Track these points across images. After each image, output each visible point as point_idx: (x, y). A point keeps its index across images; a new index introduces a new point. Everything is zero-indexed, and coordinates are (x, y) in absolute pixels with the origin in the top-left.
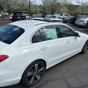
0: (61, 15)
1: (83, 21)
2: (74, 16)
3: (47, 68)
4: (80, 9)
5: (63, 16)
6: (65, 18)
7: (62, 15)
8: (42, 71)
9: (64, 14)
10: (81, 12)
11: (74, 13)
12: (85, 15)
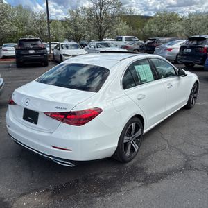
0: (117, 40)
1: (170, 50)
2: (149, 41)
3: (145, 131)
4: (155, 23)
5: (124, 42)
6: (129, 46)
7: (121, 40)
8: (139, 137)
9: (124, 37)
10: (157, 30)
11: (142, 32)
12: (166, 36)
